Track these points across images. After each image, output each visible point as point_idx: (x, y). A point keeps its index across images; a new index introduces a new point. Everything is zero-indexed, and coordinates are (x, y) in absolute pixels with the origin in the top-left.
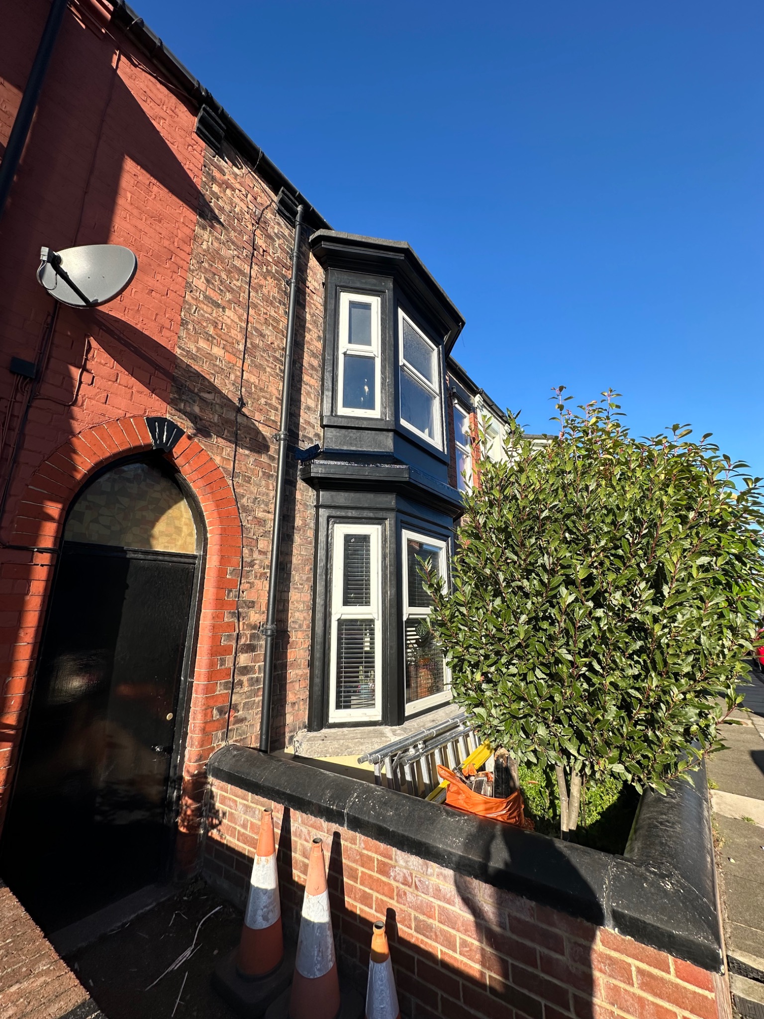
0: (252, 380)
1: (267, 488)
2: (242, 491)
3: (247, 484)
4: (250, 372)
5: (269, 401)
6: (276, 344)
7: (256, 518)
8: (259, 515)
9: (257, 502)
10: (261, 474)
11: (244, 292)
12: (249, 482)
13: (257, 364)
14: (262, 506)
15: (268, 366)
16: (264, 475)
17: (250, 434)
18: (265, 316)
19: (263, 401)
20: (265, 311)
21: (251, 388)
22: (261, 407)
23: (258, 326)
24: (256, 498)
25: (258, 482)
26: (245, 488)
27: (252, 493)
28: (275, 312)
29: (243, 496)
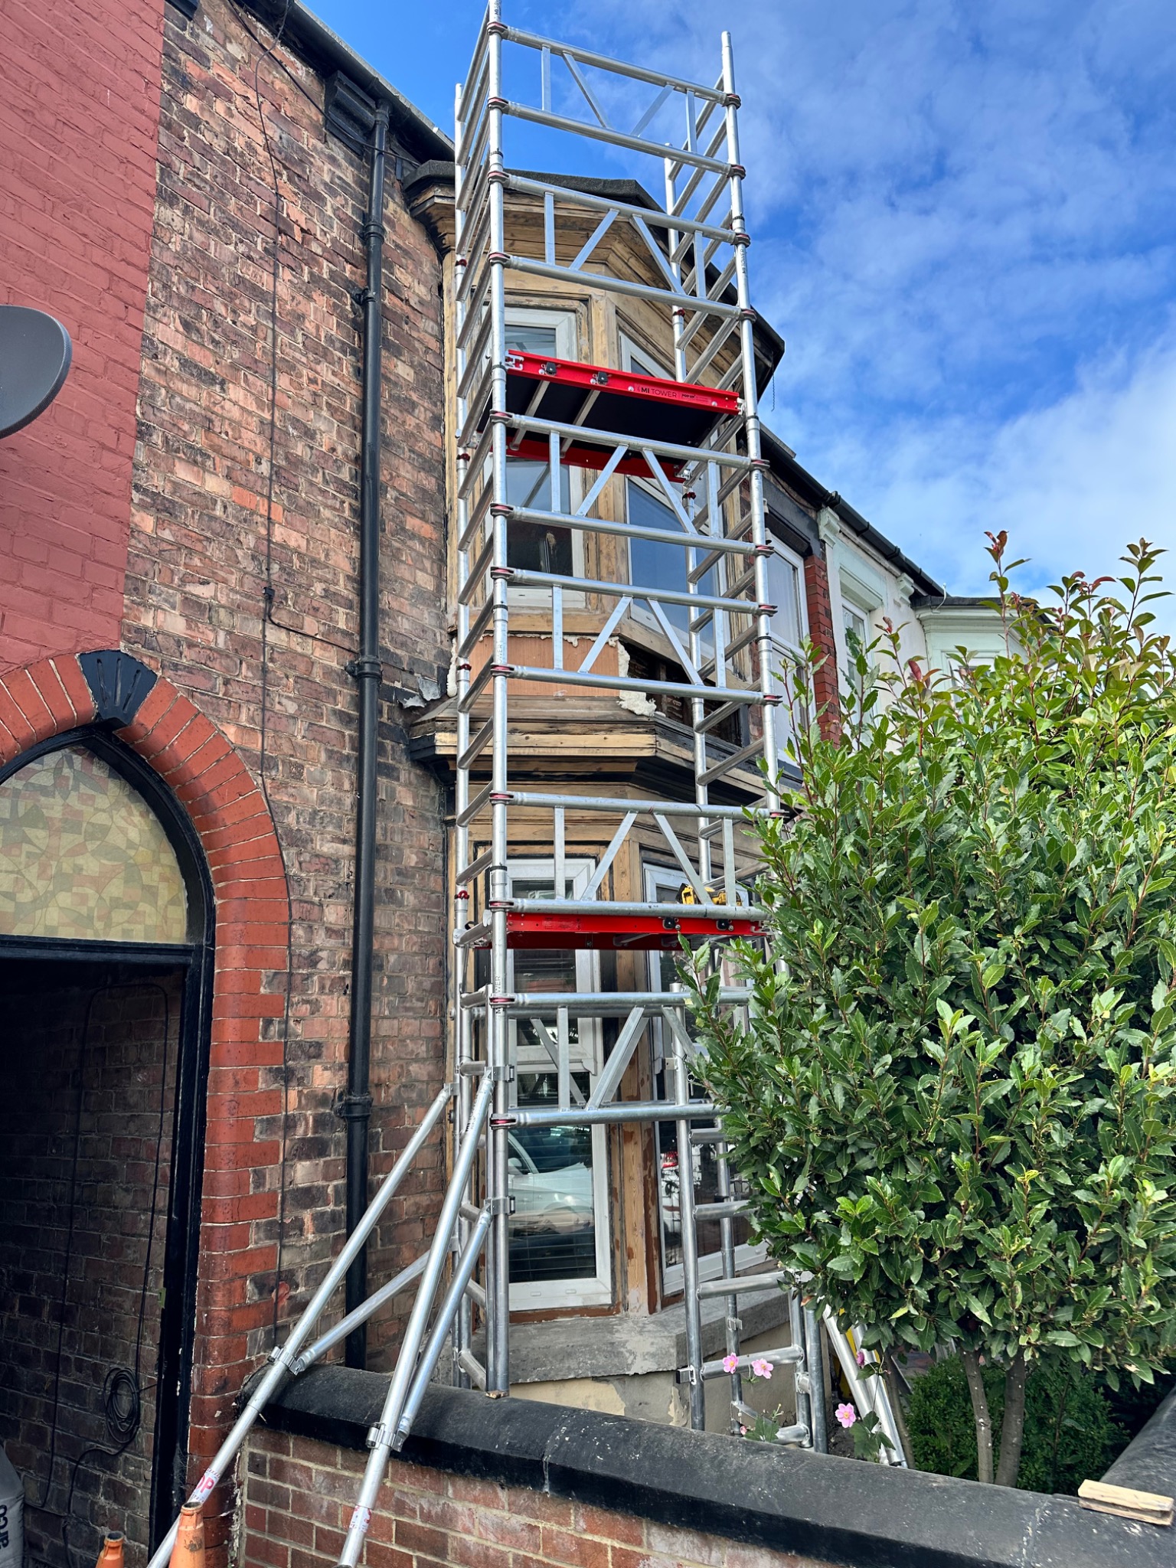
0: (292, 544)
1: (338, 785)
2: (285, 799)
3: (293, 783)
4: (289, 525)
5: (332, 588)
6: (339, 449)
7: (317, 856)
8: (325, 849)
9: (318, 821)
10: (323, 757)
11: (265, 339)
12: (298, 776)
13: (301, 503)
14: (330, 828)
15: (326, 506)
16: (330, 758)
17: (294, 668)
18: (312, 387)
19: (318, 588)
20: (312, 374)
21: (291, 561)
22: (315, 604)
23: (298, 413)
24: (315, 812)
25: (317, 775)
26: (291, 791)
27: (306, 800)
28: (334, 373)
29: (288, 809)
